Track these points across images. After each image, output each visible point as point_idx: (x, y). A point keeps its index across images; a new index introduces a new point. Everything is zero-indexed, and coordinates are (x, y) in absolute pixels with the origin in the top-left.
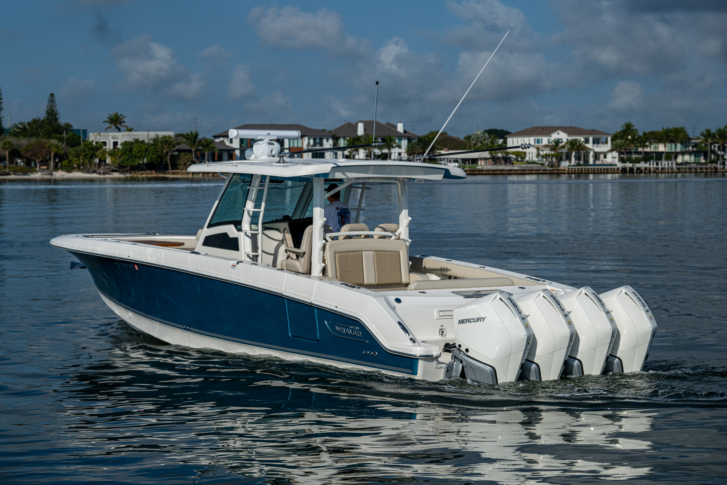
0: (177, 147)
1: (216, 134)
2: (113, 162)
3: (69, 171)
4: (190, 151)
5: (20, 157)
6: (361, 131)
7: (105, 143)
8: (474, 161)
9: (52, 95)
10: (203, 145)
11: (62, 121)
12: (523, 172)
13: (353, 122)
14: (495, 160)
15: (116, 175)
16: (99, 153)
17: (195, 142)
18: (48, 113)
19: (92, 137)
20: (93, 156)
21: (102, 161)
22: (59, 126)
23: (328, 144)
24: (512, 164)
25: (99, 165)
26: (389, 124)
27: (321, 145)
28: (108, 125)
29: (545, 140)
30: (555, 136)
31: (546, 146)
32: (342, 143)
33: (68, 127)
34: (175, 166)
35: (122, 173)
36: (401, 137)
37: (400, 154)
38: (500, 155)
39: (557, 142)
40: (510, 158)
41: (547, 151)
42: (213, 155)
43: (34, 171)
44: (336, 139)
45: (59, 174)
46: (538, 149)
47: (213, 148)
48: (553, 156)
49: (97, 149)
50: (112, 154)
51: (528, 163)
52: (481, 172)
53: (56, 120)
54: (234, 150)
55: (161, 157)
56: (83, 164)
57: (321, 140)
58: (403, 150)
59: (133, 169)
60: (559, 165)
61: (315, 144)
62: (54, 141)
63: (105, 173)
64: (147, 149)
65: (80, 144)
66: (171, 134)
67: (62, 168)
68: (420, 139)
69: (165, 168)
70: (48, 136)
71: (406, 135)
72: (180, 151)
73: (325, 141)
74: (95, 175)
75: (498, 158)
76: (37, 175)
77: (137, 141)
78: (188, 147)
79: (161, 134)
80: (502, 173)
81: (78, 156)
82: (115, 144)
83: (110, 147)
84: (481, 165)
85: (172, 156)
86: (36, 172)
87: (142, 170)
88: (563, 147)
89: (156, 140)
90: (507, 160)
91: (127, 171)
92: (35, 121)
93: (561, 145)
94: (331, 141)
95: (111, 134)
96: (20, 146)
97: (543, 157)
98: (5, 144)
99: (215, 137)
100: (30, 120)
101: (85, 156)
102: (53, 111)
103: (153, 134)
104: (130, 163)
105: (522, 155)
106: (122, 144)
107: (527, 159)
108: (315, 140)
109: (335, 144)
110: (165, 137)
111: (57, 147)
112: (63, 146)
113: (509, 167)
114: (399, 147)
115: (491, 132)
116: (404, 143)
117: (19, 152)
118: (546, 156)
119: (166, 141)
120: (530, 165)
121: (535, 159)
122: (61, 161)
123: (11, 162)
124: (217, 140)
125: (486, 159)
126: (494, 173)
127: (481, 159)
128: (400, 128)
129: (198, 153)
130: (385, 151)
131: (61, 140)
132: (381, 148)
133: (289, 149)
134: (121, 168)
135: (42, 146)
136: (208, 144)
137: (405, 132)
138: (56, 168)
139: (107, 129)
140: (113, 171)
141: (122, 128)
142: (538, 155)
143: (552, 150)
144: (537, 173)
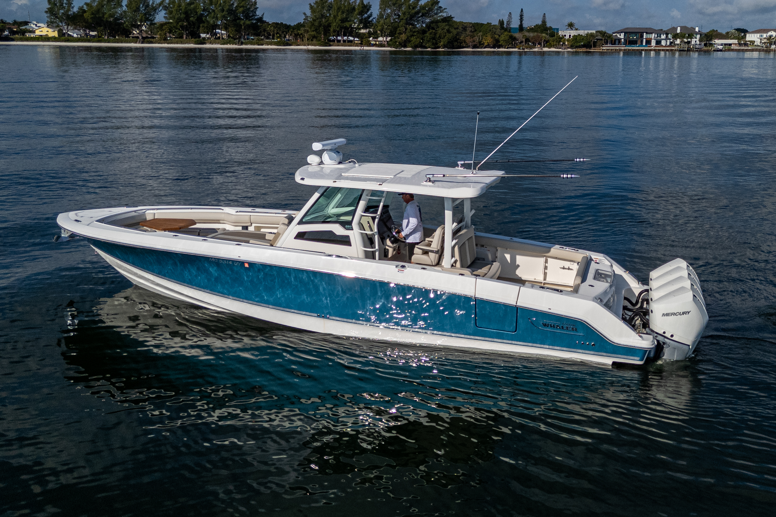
0: (596, 38)
1: (613, 32)
2: (568, 44)
3: (550, 48)
4: (602, 40)
5: (530, 41)
6: (679, 31)
7: (565, 36)
8: (730, 45)
9: (545, 14)
10: (608, 37)
11: (548, 25)
12: (752, 50)
13: (675, 27)
14: (740, 44)
15: (569, 50)
16: (562, 40)
17: (604, 35)
18: (542, 22)
19: (561, 33)
20: (560, 41)
21: (564, 43)
22: (547, 28)
23: (663, 37)
24: (748, 46)
25: (562, 45)
26: (692, 28)
27: (660, 37)
28: (567, 27)
29: (765, 36)
30: (770, 33)
31: (765, 38)
32: (670, 36)
33: (551, 28)
34: (595, 46)
35: (572, 49)
36: (697, 33)
37: (696, 41)
38: (742, 42)
39: (771, 36)
40: (747, 44)
41: (765, 41)
42: (612, 41)
43: (535, 48)
44: (667, 34)
45: (546, 49)
46: (761, 39)
47: (612, 38)
48: (768, 43)
49: (561, 38)
50: (568, 40)
51: (756, 46)
52: (733, 50)
53: (546, 25)
54: (621, 39)
55: (589, 42)
56: (556, 45)
57: (660, 35)
58: (697, 40)
59: (577, 47)
60: (770, 47)
61: (657, 37)
62: (544, 35)
63: (564, 49)
64: (583, 39)
65: (554, 36)
66: (594, 32)
67: (547, 47)
68: (706, 35)
69: (590, 47)
70: (542, 32)
71: (700, 33)
72: (597, 39)
73: (662, 35)
74: (560, 50)
75: (742, 44)
76: (536, 50)
77: (579, 35)
78: (601, 38)
79: (590, 32)
80: (743, 51)
81: (553, 41)
82: (570, 36)
83: (567, 37)
84: (733, 47)
85: (594, 42)
86: (536, 48)
87: (581, 47)
88: (773, 39)
89: (587, 34)
90: (746, 44)
91: (574, 48)
92: (537, 25)
93: (772, 38)
94: (665, 35)
95: (568, 31)
96: (529, 36)
97: (763, 43)
98: (523, 36)
99: (613, 33)
100: (535, 25)
101: (557, 41)
102: (544, 21)
103: (586, 32)
104: (576, 44)
105: (753, 42)
106: (573, 36)
107: (755, 44)
108: (658, 35)
109: (667, 37)
110: (591, 33)
111: (545, 37)
112: (547, 37)
113: (746, 48)
114: (696, 38)
115: (738, 30)
116: (698, 36)
117: (529, 39)
118: (765, 43)
119: (592, 35)
120: (756, 47)
121: (759, 44)
122: (546, 43)
123: (526, 44)
124: (614, 35)
125: (736, 44)
126: (738, 51)
127: (733, 44)
128: (697, 29)
129: (605, 41)
130: (689, 40)
131: (547, 34)
132: (687, 38)
133: (646, 39)
134: (571, 47)
135: (538, 37)
136: (610, 36)
137: (699, 31)
138: (544, 47)
139: (567, 29)
140: (568, 48)
141: (573, 29)
142: (761, 42)
143: (767, 40)
144: (759, 51)
